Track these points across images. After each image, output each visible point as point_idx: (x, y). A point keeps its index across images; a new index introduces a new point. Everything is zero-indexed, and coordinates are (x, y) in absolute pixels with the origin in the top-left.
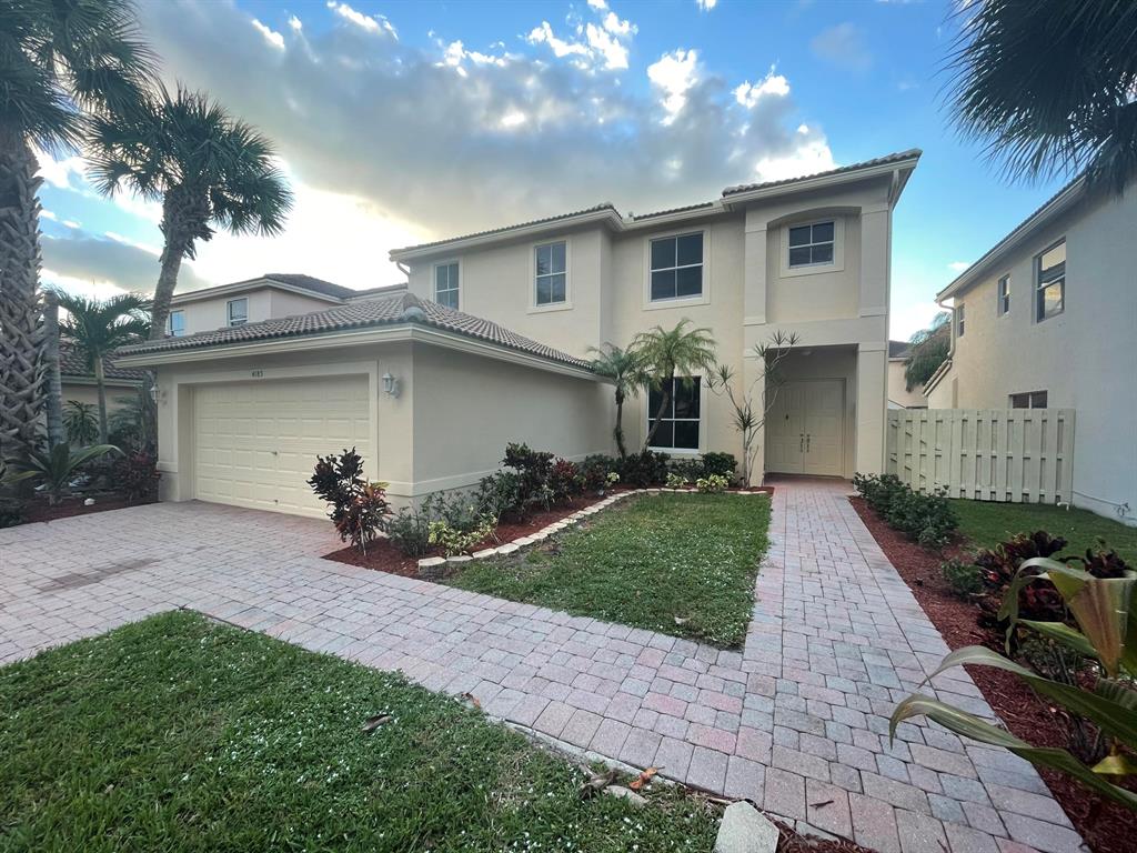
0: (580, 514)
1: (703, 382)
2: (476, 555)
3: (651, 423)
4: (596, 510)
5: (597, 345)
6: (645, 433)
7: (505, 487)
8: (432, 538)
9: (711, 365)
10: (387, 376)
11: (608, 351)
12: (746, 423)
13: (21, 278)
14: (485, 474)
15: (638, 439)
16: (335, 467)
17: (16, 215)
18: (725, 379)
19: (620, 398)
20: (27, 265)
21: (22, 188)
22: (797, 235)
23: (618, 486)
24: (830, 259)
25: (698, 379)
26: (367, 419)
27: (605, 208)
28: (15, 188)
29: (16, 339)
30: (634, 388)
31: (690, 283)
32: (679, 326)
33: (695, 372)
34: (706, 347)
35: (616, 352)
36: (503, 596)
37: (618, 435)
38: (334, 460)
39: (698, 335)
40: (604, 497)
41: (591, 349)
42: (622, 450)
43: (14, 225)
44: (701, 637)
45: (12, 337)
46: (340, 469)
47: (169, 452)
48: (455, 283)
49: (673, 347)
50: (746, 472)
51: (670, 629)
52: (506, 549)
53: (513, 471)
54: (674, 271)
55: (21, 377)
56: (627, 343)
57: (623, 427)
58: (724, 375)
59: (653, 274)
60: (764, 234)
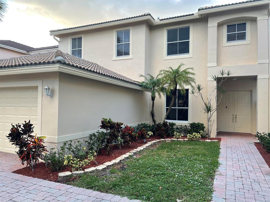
0: (135, 151)
1: (190, 91)
2: (86, 170)
3: (167, 109)
4: (142, 149)
5: (144, 75)
6: (164, 114)
7: (100, 138)
8: (65, 163)
9: (193, 84)
10: (46, 87)
11: (149, 78)
12: (208, 109)
14: (91, 132)
15: (161, 117)
16: (20, 129)
18: (199, 90)
19: (153, 99)
22: (230, 28)
23: (152, 137)
24: (245, 39)
25: (187, 90)
26: (37, 107)
27: (147, 15)
30: (159, 94)
31: (184, 49)
32: (180, 67)
33: (186, 87)
34: (191, 76)
35: (152, 78)
36: (98, 190)
37: (153, 115)
38: (20, 126)
39: (188, 71)
40: (146, 143)
41: (142, 76)
42: (154, 121)
46: (23, 130)
48: (80, 46)
49: (176, 76)
50: (209, 131)
52: (100, 167)
53: (105, 131)
54: (177, 43)
56: (156, 74)
57: (154, 110)
58: (199, 88)
59: (168, 44)
60: (216, 28)
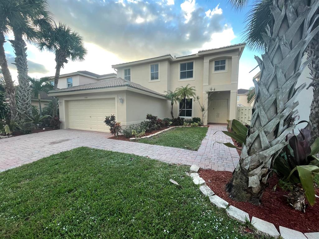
0: (163, 131)
1: (193, 100)
2: (142, 138)
3: (180, 110)
4: (167, 130)
5: (167, 91)
6: (178, 113)
7: (146, 124)
8: (133, 134)
9: (195, 96)
11: (169, 92)
12: (203, 110)
13: (24, 73)
14: (142, 121)
15: (177, 114)
17: (22, 57)
18: (198, 99)
19: (172, 104)
20: (25, 70)
21: (23, 51)
22: (217, 63)
23: (172, 125)
24: (225, 69)
25: (191, 99)
26: (115, 108)
27: (169, 55)
28: (21, 50)
29: (24, 89)
30: (176, 102)
31: (190, 75)
32: (187, 86)
33: (191, 97)
34: (193, 91)
35: (172, 92)
37: (172, 113)
38: (109, 117)
39: (192, 88)
40: (169, 128)
41: (165, 92)
42: (173, 117)
43: (22, 60)
44: (190, 149)
45: (23, 89)
46: (111, 119)
47: (62, 117)
48: (129, 74)
49: (185, 91)
50: (203, 122)
51: (184, 148)
52: (148, 136)
53: (148, 120)
54: (186, 72)
55: (25, 98)
56: (174, 90)
57: (173, 111)
58: (198, 98)
59: (181, 72)
60: (208, 63)
